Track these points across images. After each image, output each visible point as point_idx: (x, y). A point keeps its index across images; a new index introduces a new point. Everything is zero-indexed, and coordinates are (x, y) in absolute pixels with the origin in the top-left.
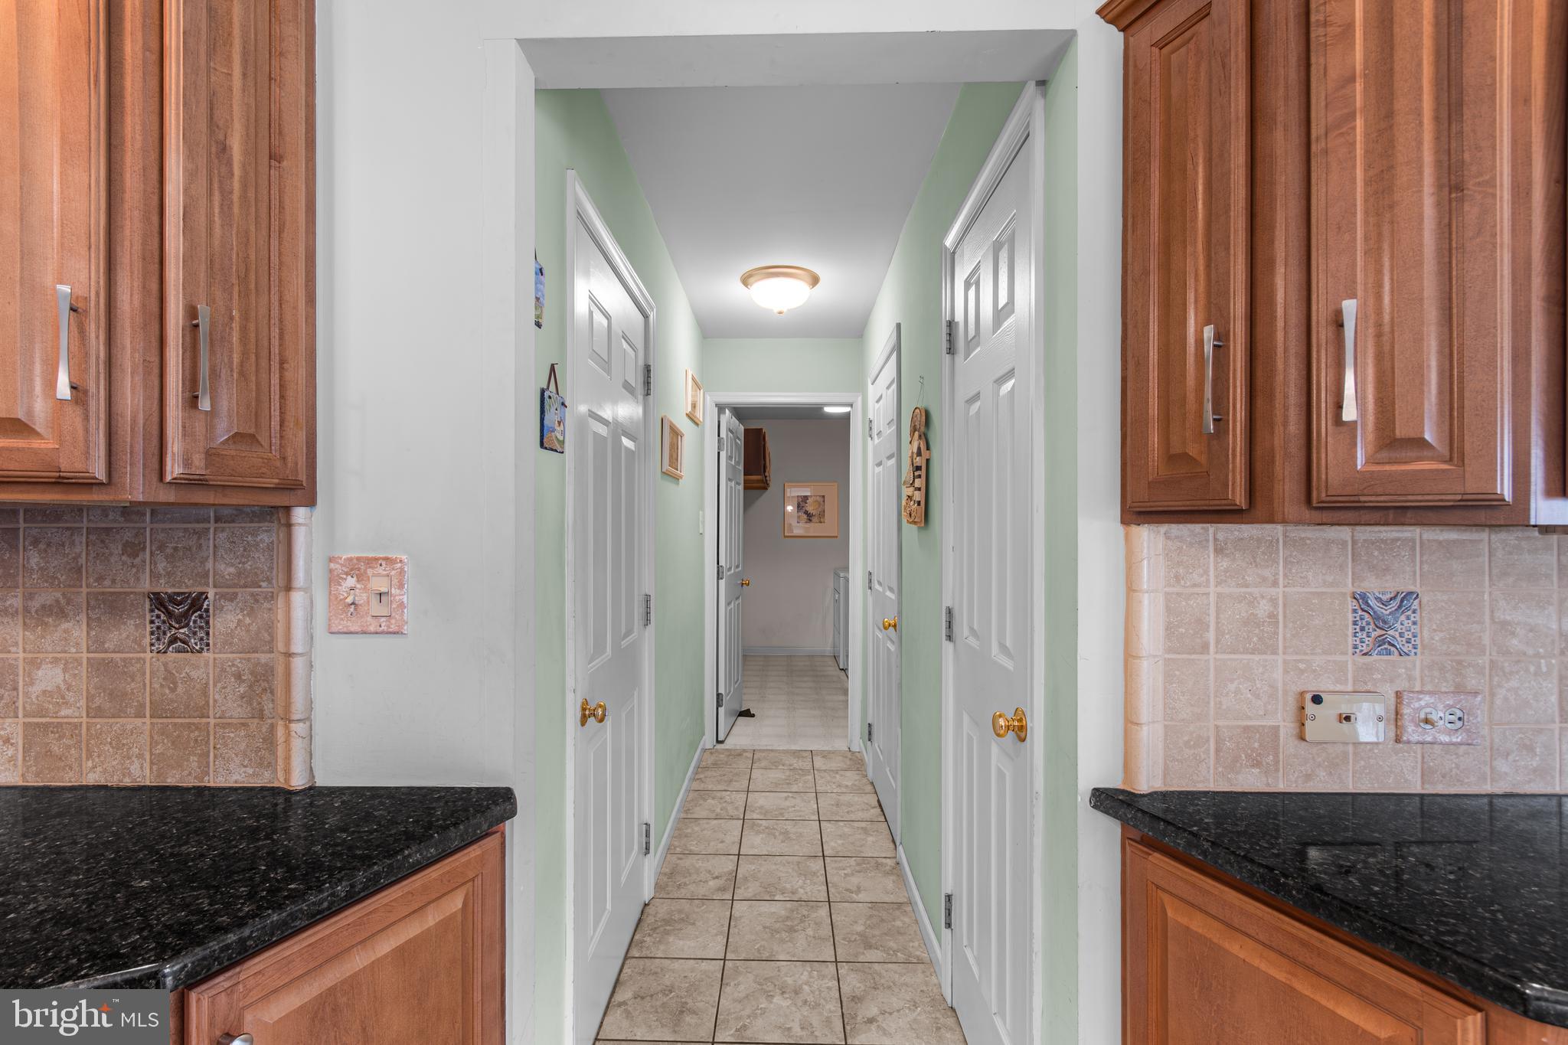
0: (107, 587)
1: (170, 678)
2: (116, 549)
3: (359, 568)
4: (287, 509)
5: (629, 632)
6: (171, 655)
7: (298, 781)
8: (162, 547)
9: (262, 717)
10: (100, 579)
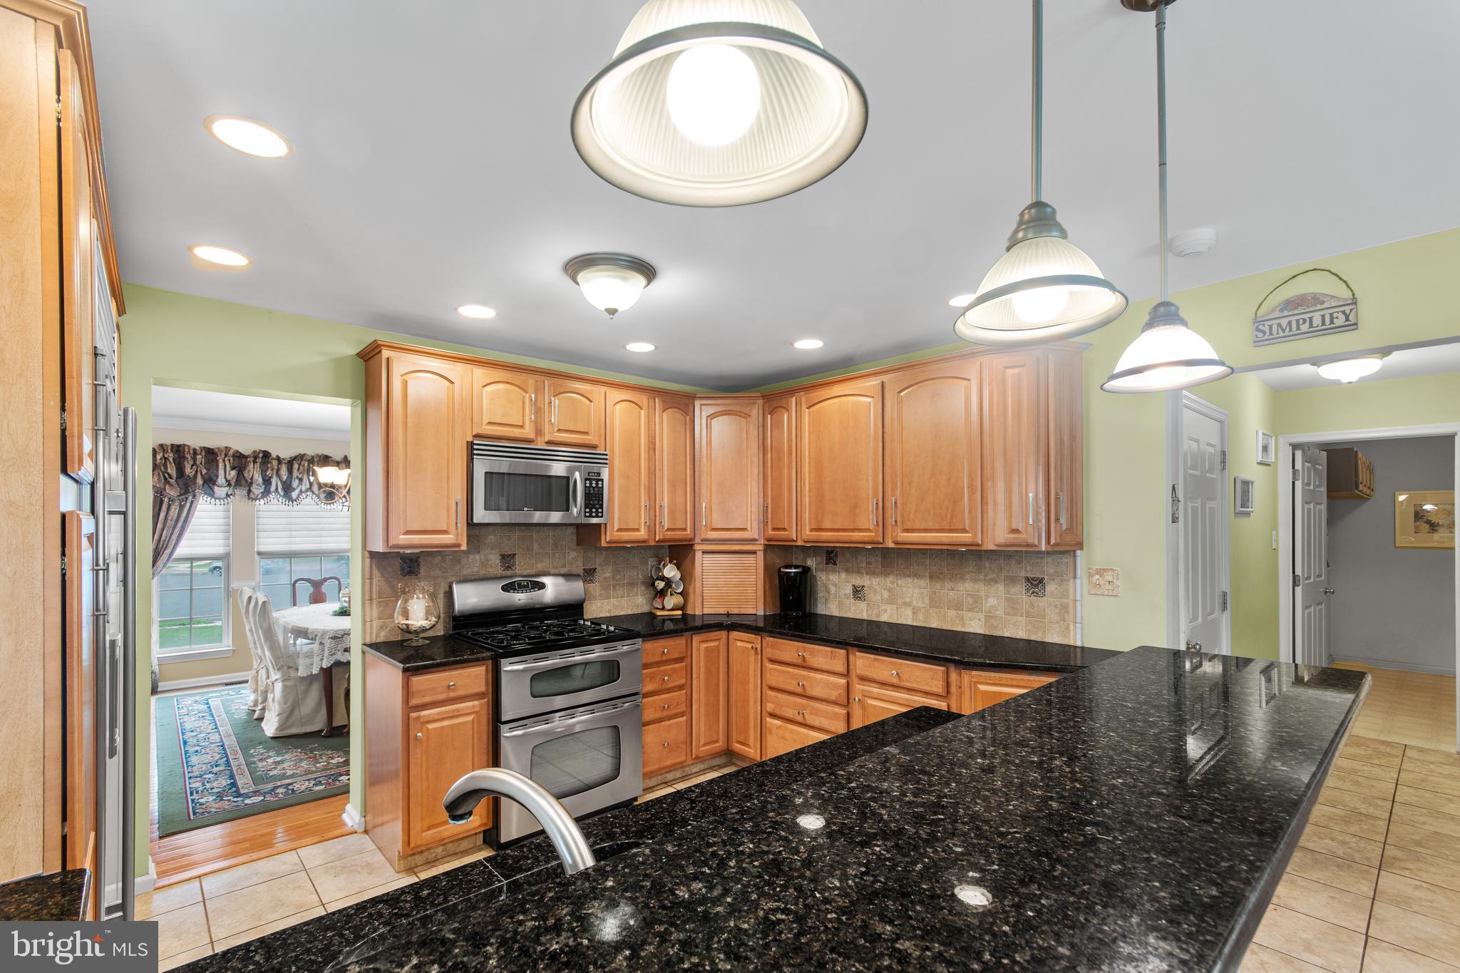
0: (1010, 574)
1: (1032, 605)
2: (1013, 562)
3: (1100, 572)
4: (1074, 551)
5: (1212, 612)
6: (1032, 597)
7: (1079, 644)
8: (1029, 562)
9: (1064, 621)
10: (1008, 571)
